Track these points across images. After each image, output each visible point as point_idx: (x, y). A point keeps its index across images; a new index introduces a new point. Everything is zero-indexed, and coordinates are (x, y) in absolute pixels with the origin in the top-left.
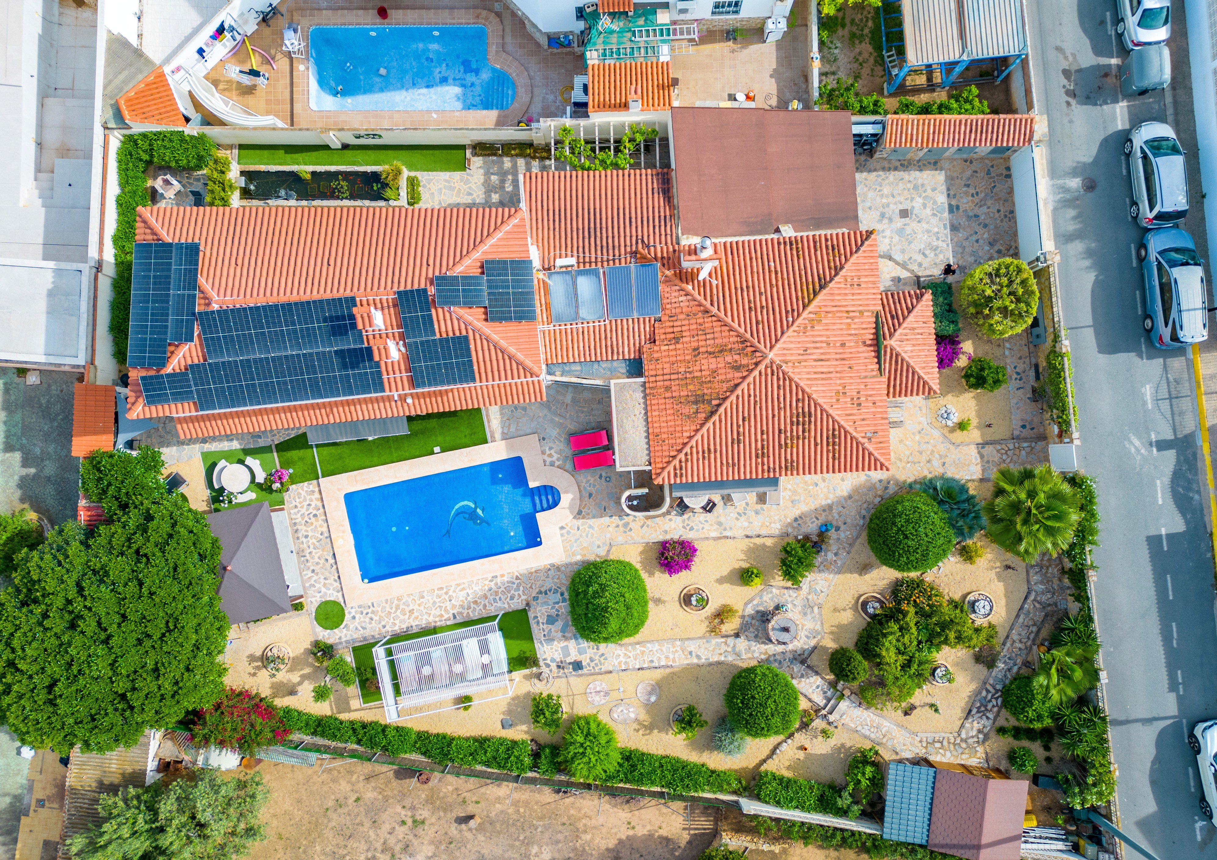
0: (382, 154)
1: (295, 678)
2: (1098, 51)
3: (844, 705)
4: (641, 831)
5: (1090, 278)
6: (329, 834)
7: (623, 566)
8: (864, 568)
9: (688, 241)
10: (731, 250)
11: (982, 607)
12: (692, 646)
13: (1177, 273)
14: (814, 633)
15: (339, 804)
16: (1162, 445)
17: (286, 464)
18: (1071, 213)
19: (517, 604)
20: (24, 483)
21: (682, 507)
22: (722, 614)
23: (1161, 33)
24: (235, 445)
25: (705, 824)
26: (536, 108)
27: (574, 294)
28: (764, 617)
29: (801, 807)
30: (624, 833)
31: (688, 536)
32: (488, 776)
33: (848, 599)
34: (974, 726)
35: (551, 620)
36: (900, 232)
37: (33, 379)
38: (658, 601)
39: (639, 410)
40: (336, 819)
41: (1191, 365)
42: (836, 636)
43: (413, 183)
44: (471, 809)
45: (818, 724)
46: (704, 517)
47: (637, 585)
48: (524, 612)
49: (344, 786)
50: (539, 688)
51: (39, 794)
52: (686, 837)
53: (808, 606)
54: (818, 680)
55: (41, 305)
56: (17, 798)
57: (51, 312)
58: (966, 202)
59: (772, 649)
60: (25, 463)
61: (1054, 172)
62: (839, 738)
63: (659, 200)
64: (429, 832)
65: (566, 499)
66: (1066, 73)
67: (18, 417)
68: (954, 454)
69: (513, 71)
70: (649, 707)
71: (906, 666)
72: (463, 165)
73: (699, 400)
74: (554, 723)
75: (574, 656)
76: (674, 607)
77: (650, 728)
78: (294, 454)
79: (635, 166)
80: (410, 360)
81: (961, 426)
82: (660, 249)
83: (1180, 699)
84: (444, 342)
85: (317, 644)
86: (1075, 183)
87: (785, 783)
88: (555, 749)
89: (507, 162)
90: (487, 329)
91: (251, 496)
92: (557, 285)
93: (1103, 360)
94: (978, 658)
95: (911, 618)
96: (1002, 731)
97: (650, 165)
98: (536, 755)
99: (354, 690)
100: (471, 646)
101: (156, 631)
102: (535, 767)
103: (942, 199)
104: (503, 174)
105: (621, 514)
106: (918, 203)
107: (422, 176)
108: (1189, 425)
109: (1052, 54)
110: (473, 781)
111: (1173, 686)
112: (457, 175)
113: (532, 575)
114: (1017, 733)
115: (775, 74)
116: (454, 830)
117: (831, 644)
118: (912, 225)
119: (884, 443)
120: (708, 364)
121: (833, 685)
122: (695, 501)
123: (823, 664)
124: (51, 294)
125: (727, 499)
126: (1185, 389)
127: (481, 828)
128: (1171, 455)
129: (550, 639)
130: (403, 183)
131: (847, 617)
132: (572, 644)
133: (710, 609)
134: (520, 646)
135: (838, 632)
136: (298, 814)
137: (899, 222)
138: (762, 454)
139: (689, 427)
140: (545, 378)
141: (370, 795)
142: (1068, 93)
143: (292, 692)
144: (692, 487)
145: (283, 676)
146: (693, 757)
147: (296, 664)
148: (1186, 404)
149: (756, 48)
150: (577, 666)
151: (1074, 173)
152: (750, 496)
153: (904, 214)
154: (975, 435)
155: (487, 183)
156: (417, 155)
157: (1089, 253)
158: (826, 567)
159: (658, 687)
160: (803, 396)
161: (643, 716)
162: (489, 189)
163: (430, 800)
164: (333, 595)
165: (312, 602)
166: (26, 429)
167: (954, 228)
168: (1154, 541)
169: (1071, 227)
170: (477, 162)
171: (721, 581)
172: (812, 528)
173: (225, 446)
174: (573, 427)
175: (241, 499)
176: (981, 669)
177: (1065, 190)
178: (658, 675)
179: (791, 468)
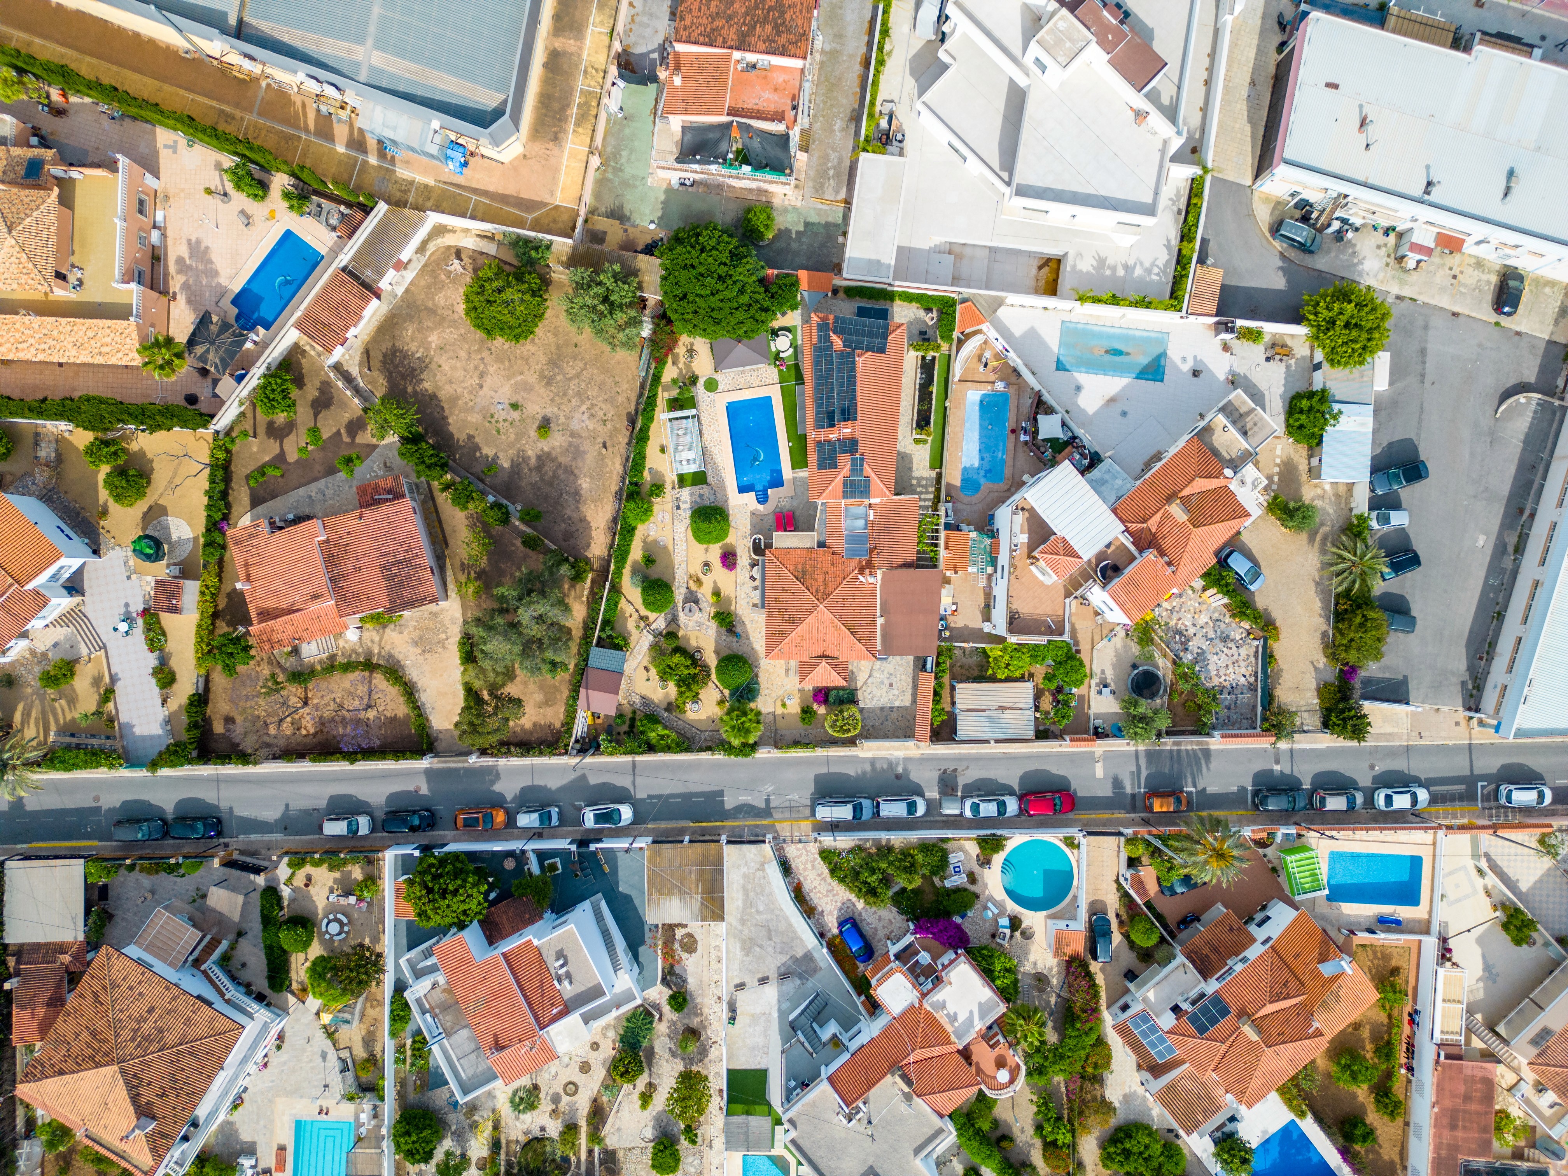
0: (940, 426)
1: (681, 365)
2: (965, 786)
3: (651, 638)
4: (594, 533)
5: (852, 772)
6: (602, 377)
7: (726, 533)
8: (717, 652)
9: (879, 573)
10: (873, 593)
11: (695, 707)
12: (684, 565)
13: (850, 807)
14: (686, 626)
15: (616, 383)
16: (768, 801)
17: (788, 367)
18: (885, 766)
19: (710, 479)
20: (788, 231)
21: (753, 565)
22: (698, 581)
23: (968, 813)
24: (799, 342)
25: (596, 565)
26: (960, 506)
27: (857, 517)
28: (696, 602)
29: (605, 611)
30: (593, 525)
31: (738, 568)
32: (627, 460)
33: (702, 644)
34: (637, 700)
35: (701, 496)
36: (882, 683)
37: (840, 239)
38: (707, 550)
39: (801, 545)
40: (609, 381)
41: (806, 818)
42: (684, 637)
43: (925, 441)
44: (610, 449)
45: (642, 624)
46: (748, 575)
47: (717, 540)
48: (706, 483)
49: (625, 386)
50: (668, 487)
51: (630, 230)
52: (590, 556)
53: (700, 624)
54: (663, 626)
55: (874, 257)
56: (629, 219)
57: (870, 261)
58: (894, 715)
59: (680, 605)
60: (798, 232)
61: (907, 760)
62: (634, 632)
63: (901, 561)
64: (600, 428)
65: (761, 507)
66: (955, 770)
67: (822, 230)
68: (770, 701)
69: (980, 495)
70: (656, 542)
71: (669, 666)
72: (932, 467)
73: (804, 573)
74: (651, 494)
75: (682, 506)
76: (703, 558)
77: (644, 542)
78: (793, 372)
79: (919, 552)
80: (829, 441)
81: (784, 705)
82: (876, 560)
83: (643, 800)
84: (835, 458)
85: (697, 378)
86: (900, 769)
87: (616, 604)
88: (638, 493)
89: (932, 489)
90: (840, 478)
91: (774, 349)
92: (861, 510)
93: (812, 776)
94: (670, 704)
95: (692, 671)
96: (634, 712)
97: (919, 559)
98: (636, 484)
99: (674, 393)
100: (691, 455)
101: (714, 314)
102: (631, 483)
103: (897, 704)
104: (926, 487)
105: (752, 535)
106: (896, 692)
107: (928, 446)
108: (777, 815)
109: (965, 764)
110: (623, 451)
111: (650, 797)
112: (927, 464)
113: (723, 488)
114: (633, 720)
115: (966, 627)
116: (600, 440)
117: (680, 634)
118: (885, 688)
119: (777, 657)
120: (820, 578)
121: (660, 634)
122: (756, 573)
123: (670, 629)
124: (878, 261)
125: (756, 588)
126: (794, 815)
127: (600, 453)
128: (762, 805)
129: (691, 495)
130: (923, 437)
131: (694, 643)
132: (688, 506)
133: (701, 576)
134: (689, 480)
135: (686, 638)
136: (612, 362)
137: (887, 682)
138: (777, 601)
139: (791, 568)
140: (819, 502)
141: (620, 399)
142: (945, 772)
143: (674, 363)
144: (763, 568)
145: (682, 360)
146: (629, 562)
147: (688, 366)
148: (787, 815)
149: (979, 617)
150: (678, 508)
151: (905, 770)
152: (757, 599)
153: (891, 685)
154: (779, 711)
155: (922, 478)
156: (939, 444)
157: (864, 773)
158: (719, 634)
159: (665, 547)
160: (801, 620)
161: (650, 539)
162: (919, 479)
163: (615, 429)
164: (721, 387)
165: (719, 377)
166: (816, 234)
167: (882, 709)
168: (721, 793)
169: (878, 766)
170: (933, 474)
171: (715, 582)
172: (739, 629)
173: (799, 337)
174: (797, 514)
175: (772, 344)
176: (664, 705)
177: (897, 764)
178: (670, 547)
179: (770, 614)
